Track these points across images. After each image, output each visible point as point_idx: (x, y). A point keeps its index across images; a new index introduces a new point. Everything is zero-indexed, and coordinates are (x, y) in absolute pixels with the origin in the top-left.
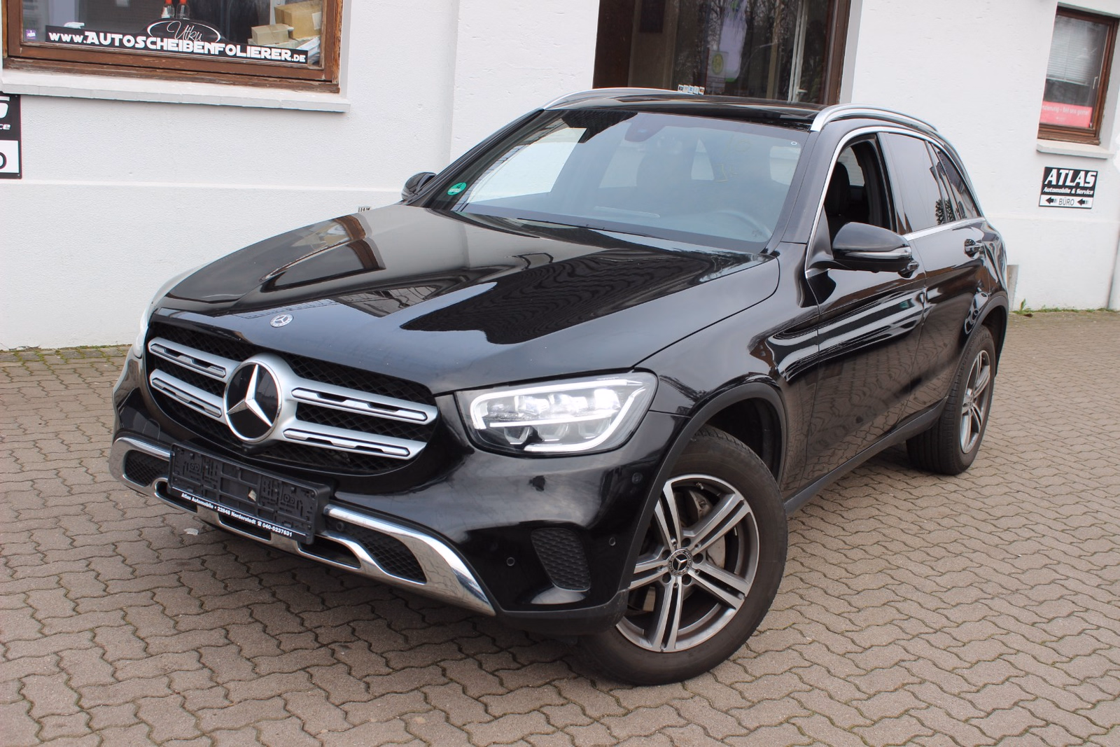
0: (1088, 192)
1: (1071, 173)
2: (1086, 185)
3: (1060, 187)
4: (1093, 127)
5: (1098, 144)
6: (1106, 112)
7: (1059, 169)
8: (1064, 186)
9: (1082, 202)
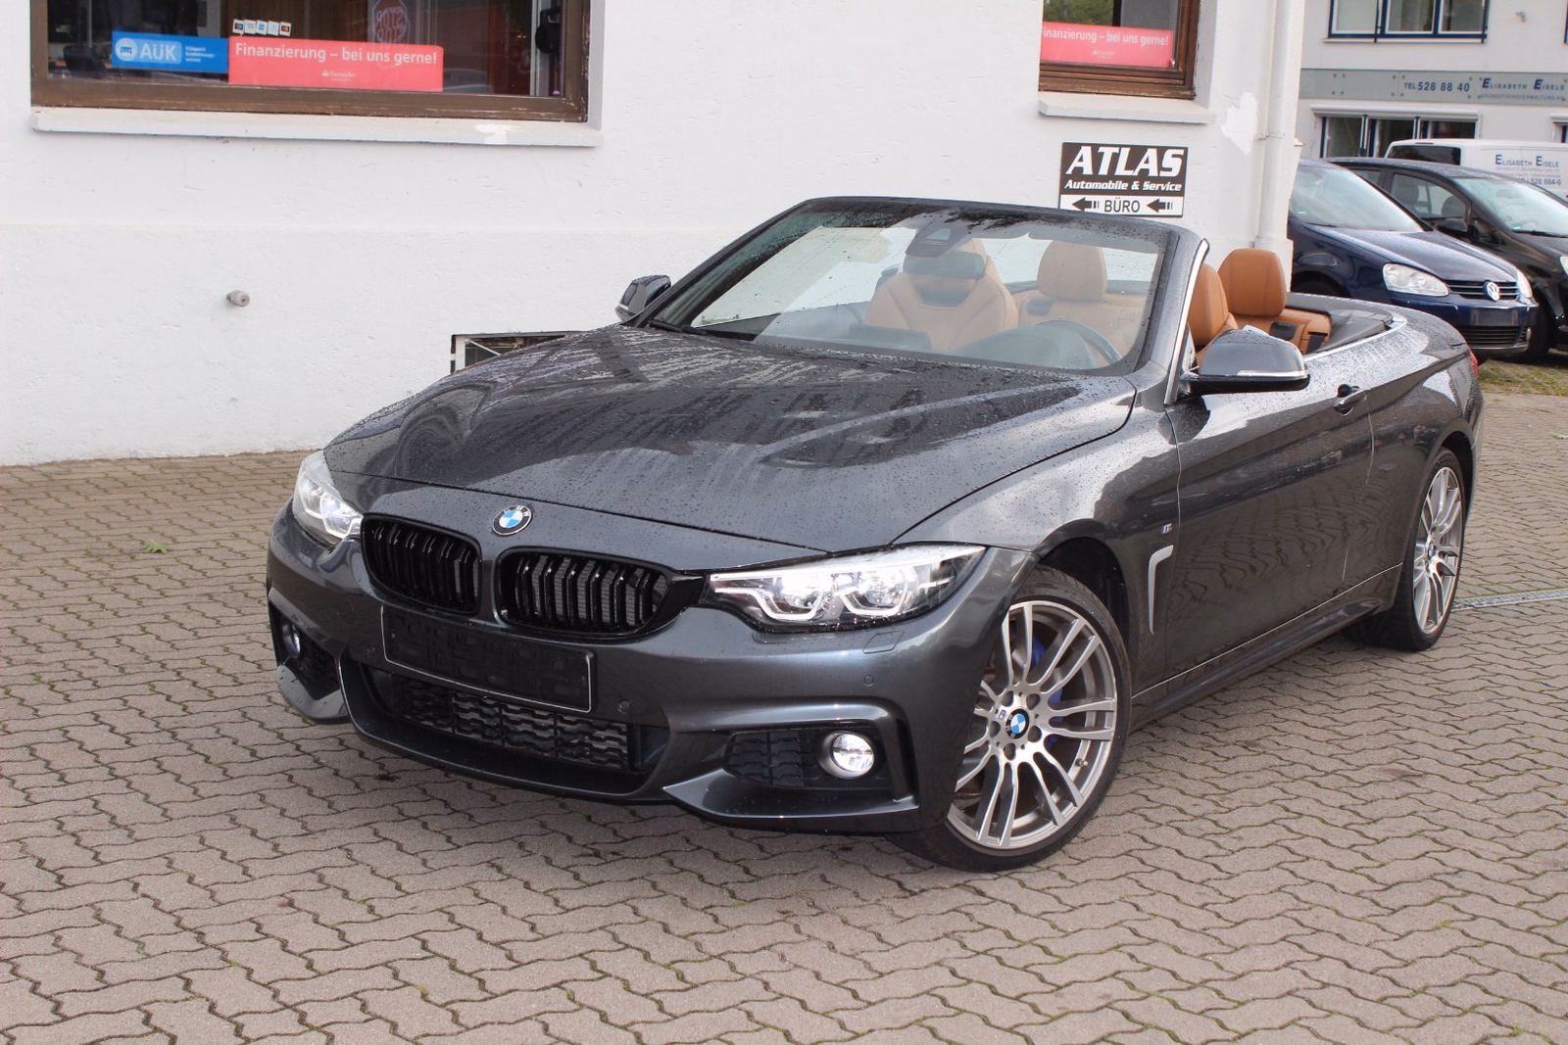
0: (1169, 187)
1: (1125, 152)
2: (1163, 174)
3: (1104, 179)
4: (1177, 66)
5: (1191, 98)
6: (1201, 38)
7: (1095, 147)
8: (1111, 176)
9: (1156, 206)
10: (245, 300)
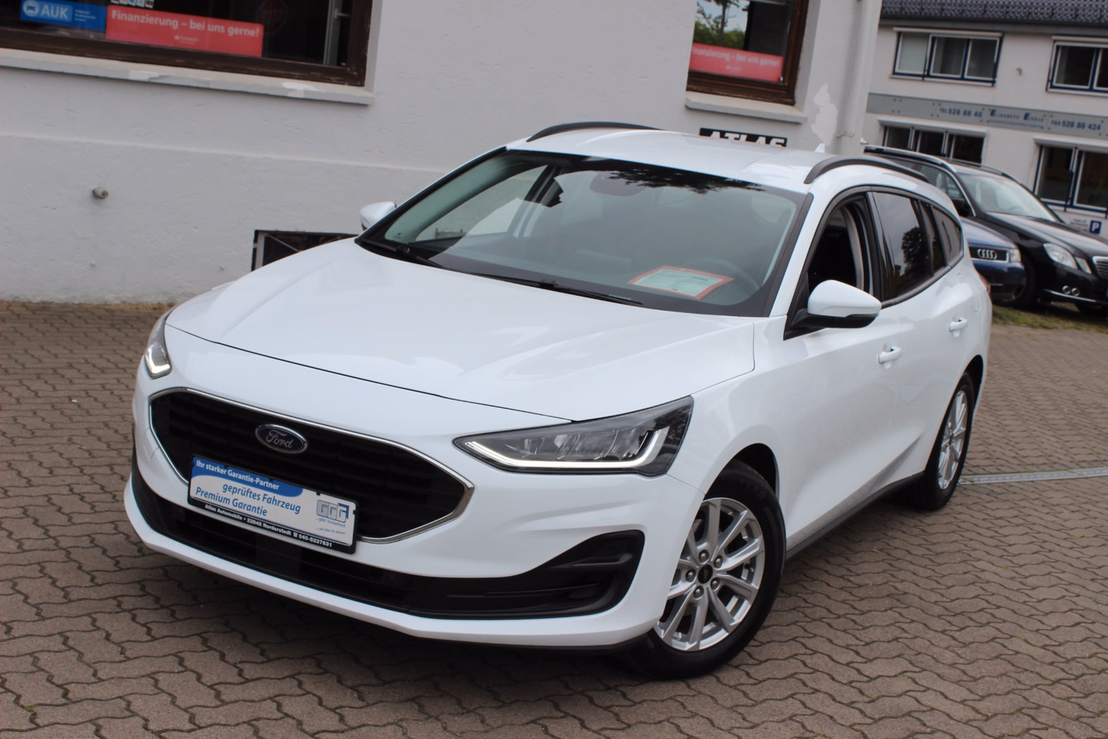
1: (743, 138)
5: (792, 104)
6: (802, 64)
7: (722, 133)
10: (105, 194)
